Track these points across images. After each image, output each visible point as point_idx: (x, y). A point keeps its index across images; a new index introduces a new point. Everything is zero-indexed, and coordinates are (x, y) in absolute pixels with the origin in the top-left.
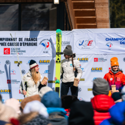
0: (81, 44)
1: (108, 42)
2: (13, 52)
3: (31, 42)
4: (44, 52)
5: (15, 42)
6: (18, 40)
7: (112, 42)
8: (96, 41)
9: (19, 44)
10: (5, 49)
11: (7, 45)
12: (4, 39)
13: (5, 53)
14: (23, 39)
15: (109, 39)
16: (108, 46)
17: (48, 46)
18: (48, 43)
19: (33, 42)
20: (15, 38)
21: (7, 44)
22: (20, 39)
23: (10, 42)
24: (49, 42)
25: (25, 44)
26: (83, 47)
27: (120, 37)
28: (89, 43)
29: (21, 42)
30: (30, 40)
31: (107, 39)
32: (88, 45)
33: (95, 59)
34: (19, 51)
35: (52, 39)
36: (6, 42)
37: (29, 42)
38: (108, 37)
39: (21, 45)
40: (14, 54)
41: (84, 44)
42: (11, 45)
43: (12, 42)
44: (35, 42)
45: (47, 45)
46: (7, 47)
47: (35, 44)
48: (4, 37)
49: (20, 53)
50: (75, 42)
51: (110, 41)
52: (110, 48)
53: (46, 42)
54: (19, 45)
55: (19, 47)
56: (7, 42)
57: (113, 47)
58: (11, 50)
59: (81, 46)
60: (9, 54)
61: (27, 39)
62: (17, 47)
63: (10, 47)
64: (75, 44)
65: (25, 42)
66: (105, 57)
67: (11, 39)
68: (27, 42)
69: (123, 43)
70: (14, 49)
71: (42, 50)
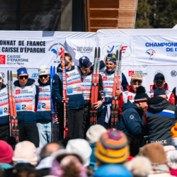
0: (109, 50)
1: (149, 48)
2: (10, 61)
3: (36, 47)
4: (55, 62)
5: (13, 46)
6: (17, 43)
7: (155, 48)
8: (132, 47)
9: (19, 49)
14: (25, 43)
15: (150, 45)
16: (149, 53)
17: (60, 54)
18: (61, 49)
19: (40, 47)
20: (13, 40)
21: (1, 49)
22: (21, 43)
23: (5, 46)
25: (27, 50)
27: (166, 42)
29: (22, 46)
30: (34, 44)
31: (148, 45)
33: (130, 72)
34: (19, 60)
37: (33, 47)
38: (149, 41)
39: (21, 51)
40: (11, 64)
41: (114, 51)
42: (6, 51)
43: (8, 46)
44: (43, 47)
45: (60, 51)
46: (1, 53)
47: (42, 51)
49: (20, 62)
51: (151, 47)
52: (152, 57)
53: (58, 48)
54: (19, 51)
55: (19, 54)
56: (1, 47)
57: (155, 56)
58: (6, 58)
60: (4, 63)
61: (31, 43)
62: (16, 54)
63: (6, 54)
65: (27, 47)
66: (144, 70)
67: (8, 43)
68: (30, 47)
69: (171, 50)
70: (11, 56)
71: (53, 59)
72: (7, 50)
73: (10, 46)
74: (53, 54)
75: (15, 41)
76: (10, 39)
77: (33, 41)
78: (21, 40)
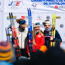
0: (10, 4)
1: (33, 2)
8: (23, 2)
16: (33, 6)
26: (12, 7)
28: (17, 3)
32: (17, 5)
33: (22, 17)
41: (13, 4)
50: (5, 2)
52: (35, 8)
57: (37, 7)
59: (11, 6)
64: (5, 4)
69: (46, 4)
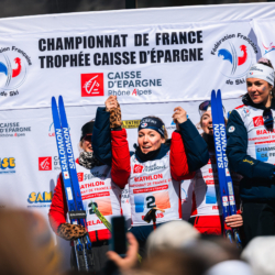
2: (115, 88)
3: (180, 47)
4: (229, 82)
5: (121, 50)
6: (130, 41)
9: (137, 56)
10: (85, 78)
11: (91, 61)
12: (79, 40)
13: (84, 94)
14: (152, 39)
17: (242, 61)
18: (243, 48)
19: (188, 46)
20: (120, 33)
21: (91, 57)
22: (140, 39)
23: (101, 51)
24: (246, 43)
25: (157, 56)
29: (143, 48)
30: (174, 41)
34: (138, 83)
35: (257, 32)
36: (88, 50)
37: (171, 47)
39: (143, 61)
42: (105, 62)
43: (109, 50)
44: (196, 46)
45: (241, 54)
46: (92, 69)
47: (196, 55)
48: (81, 35)
49: (142, 88)
54: (137, 59)
55: (137, 66)
56: (92, 52)
58: (106, 80)
60: (101, 93)
61: (165, 37)
62: (130, 67)
63: (104, 69)
65: (157, 48)
67: (108, 40)
68: (163, 48)
70: (117, 76)
71: (223, 74)
72: (106, 60)
73: (114, 50)
74: (223, 63)
75: (124, 36)
76: (111, 32)
77: (170, 32)
78: (141, 32)
